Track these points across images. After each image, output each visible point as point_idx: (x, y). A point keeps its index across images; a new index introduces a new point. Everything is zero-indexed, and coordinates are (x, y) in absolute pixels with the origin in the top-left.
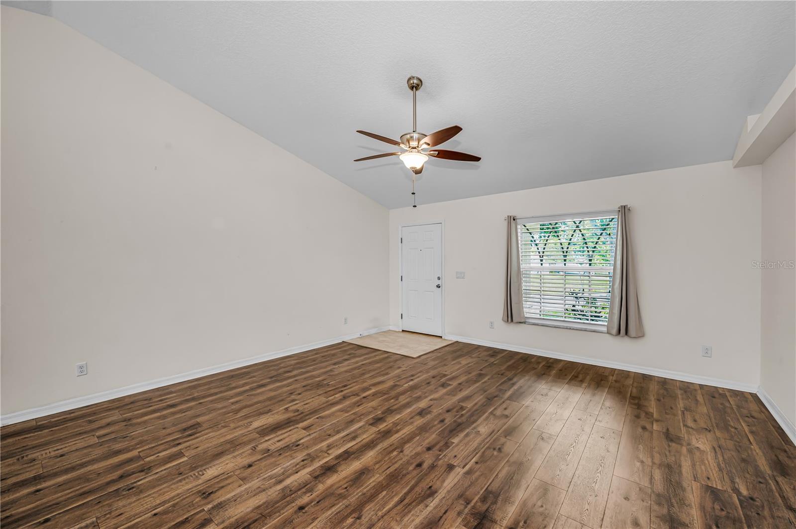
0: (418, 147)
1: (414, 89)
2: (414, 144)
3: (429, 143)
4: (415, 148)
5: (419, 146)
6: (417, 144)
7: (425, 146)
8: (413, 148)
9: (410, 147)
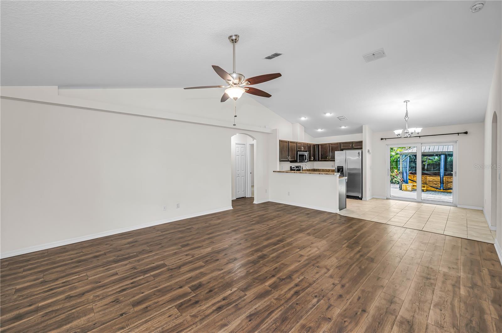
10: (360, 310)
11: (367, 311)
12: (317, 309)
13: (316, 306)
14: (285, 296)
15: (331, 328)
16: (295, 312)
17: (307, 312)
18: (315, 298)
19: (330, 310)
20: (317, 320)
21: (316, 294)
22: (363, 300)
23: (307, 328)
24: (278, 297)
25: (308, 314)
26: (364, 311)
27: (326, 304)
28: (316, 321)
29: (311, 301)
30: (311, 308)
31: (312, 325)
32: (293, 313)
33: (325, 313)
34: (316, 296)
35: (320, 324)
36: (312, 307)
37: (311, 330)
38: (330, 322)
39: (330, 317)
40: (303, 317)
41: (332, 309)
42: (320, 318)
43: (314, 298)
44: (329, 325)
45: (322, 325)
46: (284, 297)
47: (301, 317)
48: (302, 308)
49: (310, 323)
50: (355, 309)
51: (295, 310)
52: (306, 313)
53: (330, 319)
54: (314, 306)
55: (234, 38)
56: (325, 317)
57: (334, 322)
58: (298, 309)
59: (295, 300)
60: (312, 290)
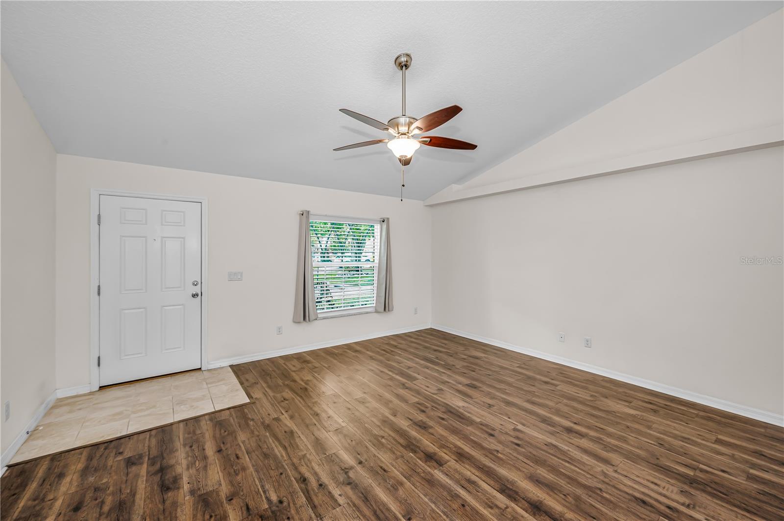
0: (408, 133)
1: (404, 68)
2: (403, 129)
3: (422, 127)
4: (405, 134)
5: (410, 132)
6: (407, 129)
7: (417, 132)
8: (402, 134)
9: (399, 133)
10: (224, 449)
11: (217, 453)
12: (258, 493)
13: (263, 494)
14: (304, 465)
15: (218, 495)
16: (270, 468)
17: (260, 480)
18: (279, 499)
19: (243, 509)
20: (240, 485)
21: (285, 504)
22: (232, 459)
23: (239, 472)
24: (307, 458)
25: (256, 479)
26: (219, 451)
27: (256, 508)
28: (240, 483)
29: (276, 493)
30: (263, 487)
31: (239, 478)
32: (270, 466)
33: (243, 499)
34: (281, 502)
35: (233, 485)
36: (264, 489)
37: (234, 474)
38: (227, 497)
39: (232, 501)
40: (256, 473)
41: (242, 513)
42: (241, 489)
43: (278, 497)
44: (222, 494)
45: (229, 487)
46: (303, 463)
47: (257, 471)
48: (271, 477)
49: (242, 476)
50: (229, 445)
51: (273, 468)
52: (260, 478)
53: (230, 500)
54: (264, 492)
55: (403, 59)
56: (238, 495)
57: (222, 503)
58: (272, 472)
59: (290, 474)
60: (299, 503)
